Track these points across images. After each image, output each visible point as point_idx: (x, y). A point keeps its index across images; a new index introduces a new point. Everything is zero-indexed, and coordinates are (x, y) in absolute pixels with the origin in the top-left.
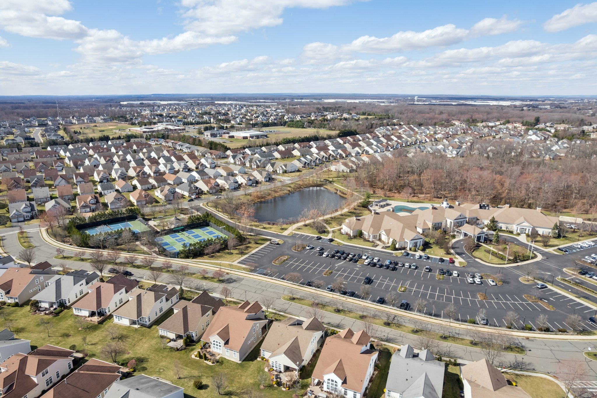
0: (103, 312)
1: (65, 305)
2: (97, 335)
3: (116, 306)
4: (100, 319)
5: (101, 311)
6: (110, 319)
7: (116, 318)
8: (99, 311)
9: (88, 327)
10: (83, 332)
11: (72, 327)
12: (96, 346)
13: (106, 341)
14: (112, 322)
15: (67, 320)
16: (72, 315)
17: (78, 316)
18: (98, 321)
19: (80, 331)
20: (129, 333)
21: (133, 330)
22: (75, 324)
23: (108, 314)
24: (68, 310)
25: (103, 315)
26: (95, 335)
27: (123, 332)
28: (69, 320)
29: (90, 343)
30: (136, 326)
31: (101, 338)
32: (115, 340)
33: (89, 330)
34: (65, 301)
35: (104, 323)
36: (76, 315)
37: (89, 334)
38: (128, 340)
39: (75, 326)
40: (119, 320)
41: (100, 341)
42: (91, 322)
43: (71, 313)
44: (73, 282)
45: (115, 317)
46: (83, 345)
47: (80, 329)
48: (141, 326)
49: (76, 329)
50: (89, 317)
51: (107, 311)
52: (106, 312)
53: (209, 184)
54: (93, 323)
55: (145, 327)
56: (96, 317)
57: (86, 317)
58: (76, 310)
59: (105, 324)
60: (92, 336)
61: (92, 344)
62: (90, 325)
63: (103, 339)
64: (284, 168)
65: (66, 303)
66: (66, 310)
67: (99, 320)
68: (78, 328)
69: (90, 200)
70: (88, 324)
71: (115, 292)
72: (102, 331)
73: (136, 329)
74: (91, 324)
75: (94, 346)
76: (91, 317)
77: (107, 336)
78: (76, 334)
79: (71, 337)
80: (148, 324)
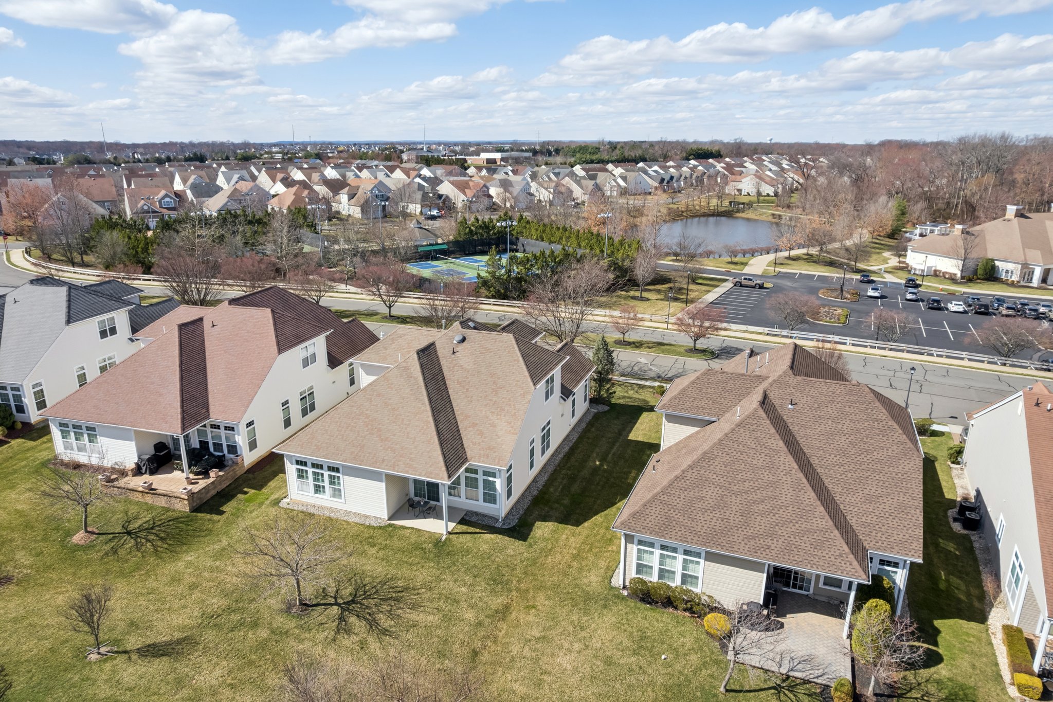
0: (218, 446)
1: (19, 417)
2: (189, 580)
3: (287, 423)
4: (203, 483)
5: (204, 444)
6: (259, 487)
7: (301, 475)
8: (195, 444)
9: (134, 526)
10: (95, 556)
11: (28, 526)
12: (183, 668)
13: (255, 625)
14: (277, 502)
15: (12, 487)
16: (45, 464)
17: (77, 466)
18: (191, 495)
19: (77, 547)
20: (405, 571)
21: (417, 547)
22: (55, 510)
23: (249, 458)
24: (33, 443)
25: (220, 463)
26: (175, 580)
27: (356, 562)
28: (22, 486)
29: (133, 642)
30: (437, 527)
31: (216, 602)
32: (317, 615)
33: (138, 547)
34: (18, 398)
35: (228, 508)
36: (67, 465)
37: (138, 568)
38: (413, 616)
39: (50, 519)
40: (318, 489)
41: (211, 620)
42: (149, 499)
43: (45, 455)
44: (64, 310)
45: (291, 469)
46: (80, 654)
47: (79, 538)
48: (462, 522)
49: (57, 536)
50: (138, 471)
51: (241, 440)
52: (233, 449)
53: (466, 190)
54: (162, 502)
55: (493, 530)
56: (177, 473)
57: (123, 473)
58: (65, 435)
59: (237, 514)
60: (151, 583)
61: (152, 651)
62: (146, 517)
63: (229, 610)
64: (622, 183)
65: (21, 409)
66: (15, 443)
67: (196, 488)
68: (69, 534)
69: (163, 198)
70: (133, 510)
71: (283, 346)
72: (220, 554)
73: (438, 543)
74: (151, 508)
75: (160, 665)
76: (153, 472)
77: (255, 587)
78: (48, 568)
79: (12, 588)
80: (503, 513)
